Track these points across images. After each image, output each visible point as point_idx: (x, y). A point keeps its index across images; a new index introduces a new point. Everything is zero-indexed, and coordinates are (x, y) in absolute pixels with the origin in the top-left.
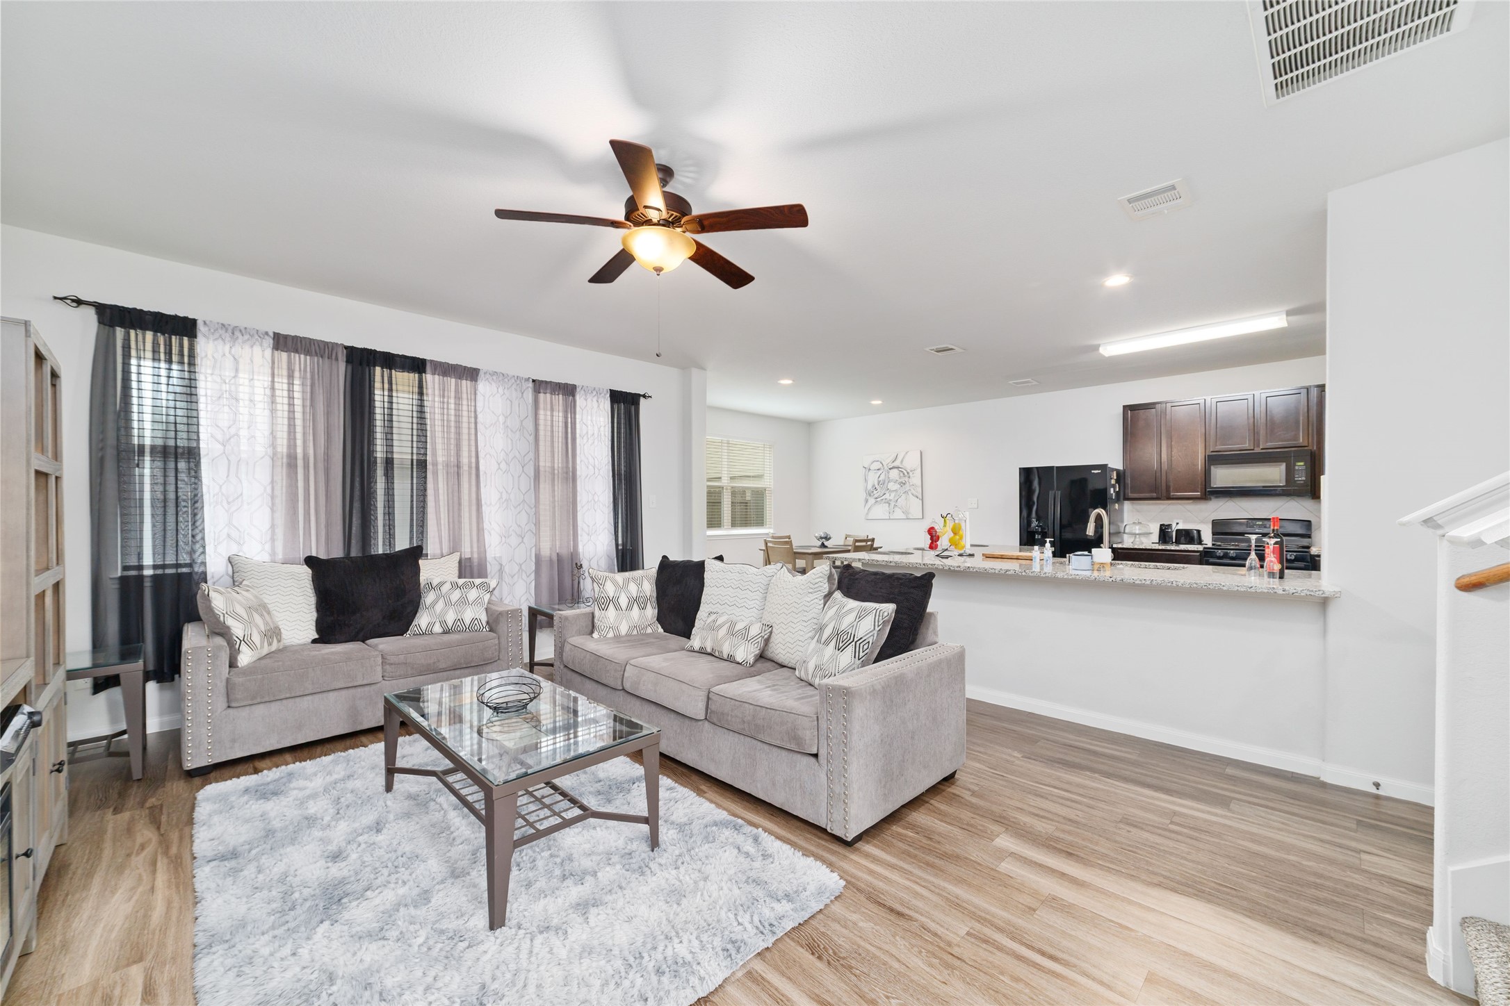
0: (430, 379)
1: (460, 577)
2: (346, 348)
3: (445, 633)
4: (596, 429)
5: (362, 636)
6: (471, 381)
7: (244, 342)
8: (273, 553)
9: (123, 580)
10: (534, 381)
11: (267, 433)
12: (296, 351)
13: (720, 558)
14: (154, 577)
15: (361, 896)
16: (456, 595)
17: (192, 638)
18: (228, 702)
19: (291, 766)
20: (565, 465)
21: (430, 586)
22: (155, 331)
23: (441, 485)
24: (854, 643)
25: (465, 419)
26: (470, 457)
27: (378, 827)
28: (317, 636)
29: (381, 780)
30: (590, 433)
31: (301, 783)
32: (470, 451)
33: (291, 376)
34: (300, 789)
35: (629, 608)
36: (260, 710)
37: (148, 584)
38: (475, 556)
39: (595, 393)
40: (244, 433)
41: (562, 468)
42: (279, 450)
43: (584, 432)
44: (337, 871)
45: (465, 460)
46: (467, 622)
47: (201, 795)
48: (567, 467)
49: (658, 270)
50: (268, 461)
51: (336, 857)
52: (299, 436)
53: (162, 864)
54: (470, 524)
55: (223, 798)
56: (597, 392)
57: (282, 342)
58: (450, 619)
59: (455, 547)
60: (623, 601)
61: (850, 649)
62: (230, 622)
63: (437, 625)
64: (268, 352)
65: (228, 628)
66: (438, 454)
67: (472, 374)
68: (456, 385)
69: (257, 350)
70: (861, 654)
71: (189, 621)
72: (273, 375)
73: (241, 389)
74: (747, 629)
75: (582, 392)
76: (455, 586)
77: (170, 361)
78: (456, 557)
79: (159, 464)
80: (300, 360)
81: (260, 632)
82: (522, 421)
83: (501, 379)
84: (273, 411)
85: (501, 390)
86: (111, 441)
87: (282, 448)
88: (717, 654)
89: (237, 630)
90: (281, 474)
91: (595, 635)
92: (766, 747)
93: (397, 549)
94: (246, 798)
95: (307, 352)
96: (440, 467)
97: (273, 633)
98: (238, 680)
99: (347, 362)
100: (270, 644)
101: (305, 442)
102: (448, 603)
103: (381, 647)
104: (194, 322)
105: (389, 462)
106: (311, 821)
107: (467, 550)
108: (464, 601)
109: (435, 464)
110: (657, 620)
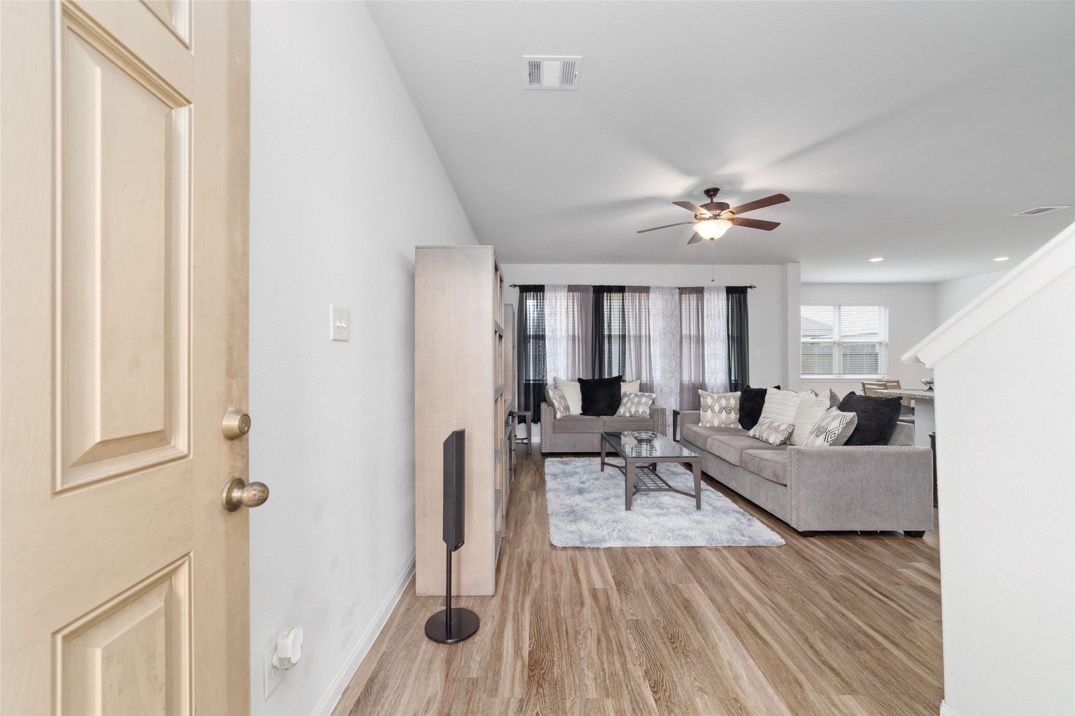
0: (626, 294)
1: (640, 392)
2: (593, 286)
3: (630, 417)
4: (717, 311)
5: (598, 414)
6: (646, 293)
7: (559, 291)
8: (568, 377)
9: (525, 384)
10: (679, 288)
11: (566, 327)
12: (575, 291)
13: (778, 388)
14: (533, 384)
15: (589, 493)
16: (636, 400)
17: (543, 406)
18: (554, 430)
19: (572, 458)
20: (697, 333)
21: (625, 394)
22: (534, 292)
23: (632, 347)
24: (825, 433)
25: (644, 313)
26: (646, 332)
27: (597, 479)
28: (582, 412)
29: (599, 467)
30: (713, 314)
31: (575, 463)
32: (646, 329)
33: (573, 300)
34: (574, 464)
35: (720, 412)
36: (563, 435)
37: (531, 386)
38: (649, 382)
39: (716, 290)
40: (558, 328)
41: (696, 335)
42: (570, 333)
43: (709, 314)
44: (582, 486)
45: (643, 333)
46: (640, 413)
47: (546, 460)
48: (699, 334)
49: (712, 239)
50: (566, 338)
51: (583, 483)
52: (576, 327)
53: (537, 473)
54: (646, 366)
55: (552, 461)
56: (717, 289)
57: (572, 289)
58: (633, 410)
59: (639, 377)
60: (717, 408)
61: (823, 436)
62: (554, 401)
63: (627, 413)
64: (566, 293)
65: (554, 403)
66: (631, 330)
67: (646, 290)
68: (639, 296)
69: (563, 293)
70: (829, 440)
71: (543, 401)
72: (567, 300)
73: (557, 310)
74: (779, 426)
75: (708, 290)
76: (636, 395)
77: (537, 299)
78: (639, 381)
79: (534, 341)
80: (576, 294)
81: (563, 407)
82: (672, 311)
83: (661, 290)
84: (568, 318)
85: (661, 296)
86: (522, 334)
87: (571, 333)
88: (761, 439)
89: (556, 404)
90: (570, 343)
91: (700, 424)
92: (765, 480)
93: (613, 376)
94: (558, 463)
95: (579, 291)
96: (632, 338)
97: (567, 408)
98: (556, 422)
99: (594, 293)
100: (566, 412)
101: (578, 329)
102: (633, 403)
103: (604, 419)
104: (544, 286)
105: (610, 336)
106: (577, 473)
107: (645, 378)
108: (639, 403)
109: (629, 336)
110: (739, 421)
